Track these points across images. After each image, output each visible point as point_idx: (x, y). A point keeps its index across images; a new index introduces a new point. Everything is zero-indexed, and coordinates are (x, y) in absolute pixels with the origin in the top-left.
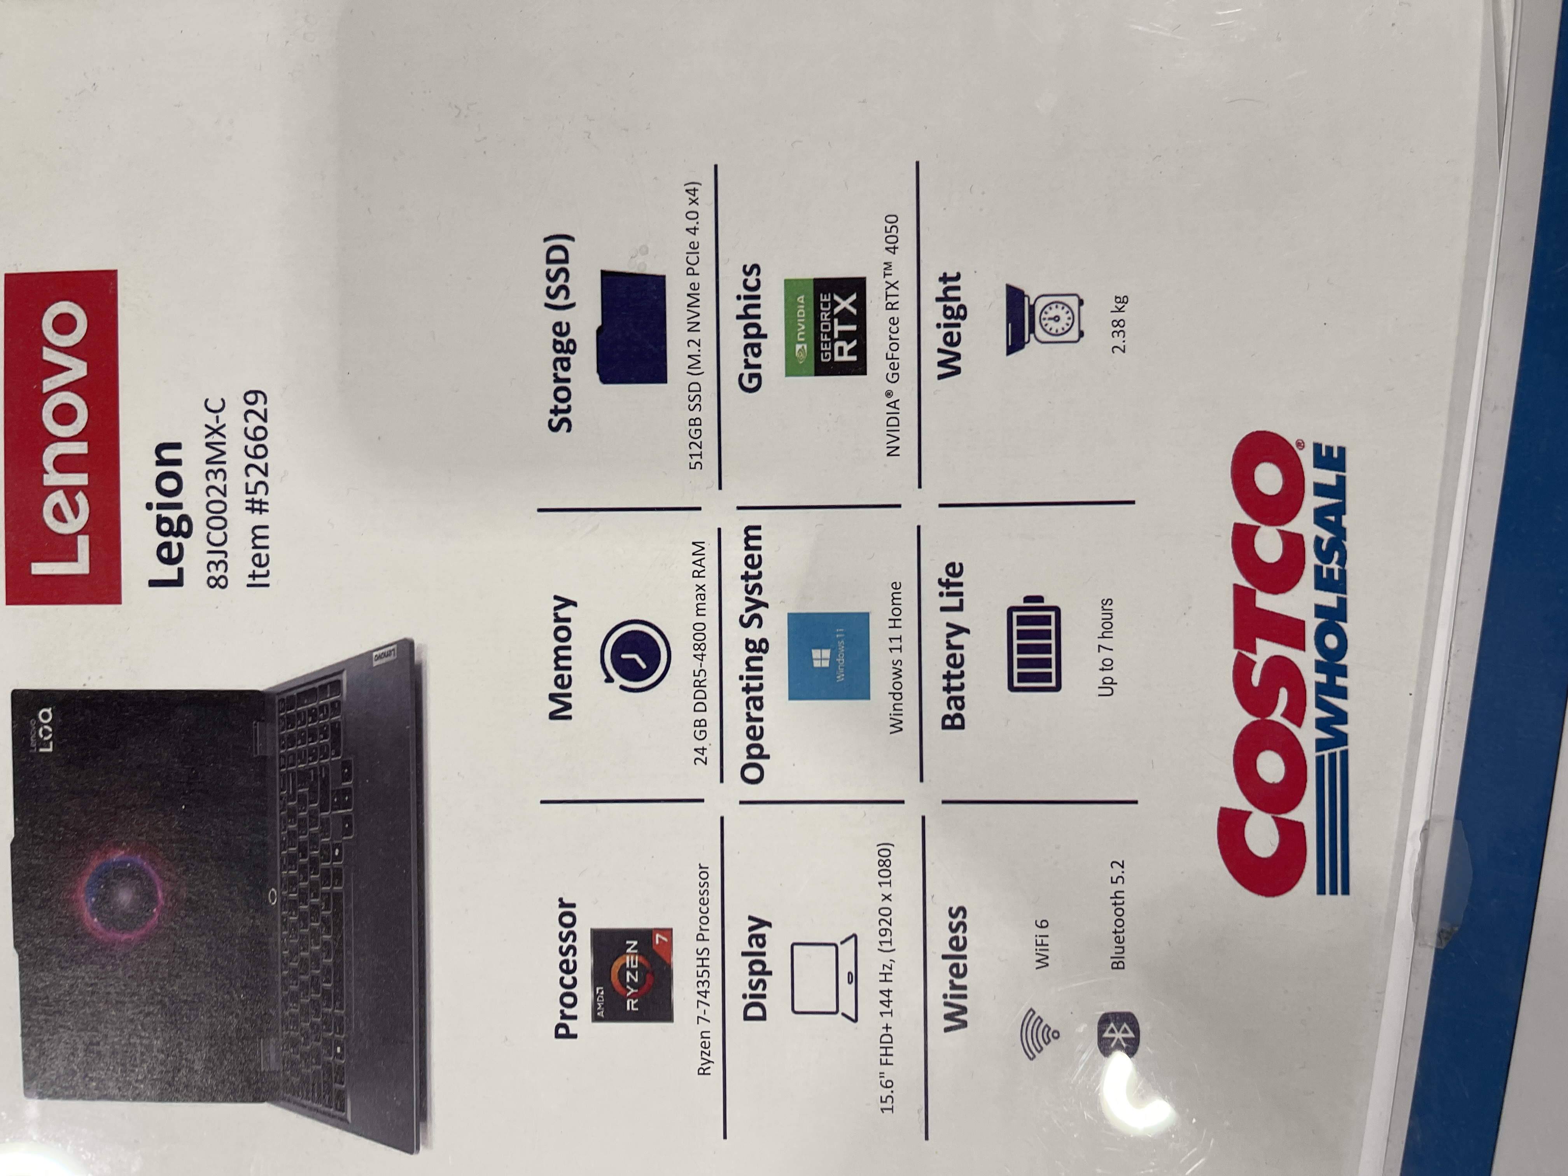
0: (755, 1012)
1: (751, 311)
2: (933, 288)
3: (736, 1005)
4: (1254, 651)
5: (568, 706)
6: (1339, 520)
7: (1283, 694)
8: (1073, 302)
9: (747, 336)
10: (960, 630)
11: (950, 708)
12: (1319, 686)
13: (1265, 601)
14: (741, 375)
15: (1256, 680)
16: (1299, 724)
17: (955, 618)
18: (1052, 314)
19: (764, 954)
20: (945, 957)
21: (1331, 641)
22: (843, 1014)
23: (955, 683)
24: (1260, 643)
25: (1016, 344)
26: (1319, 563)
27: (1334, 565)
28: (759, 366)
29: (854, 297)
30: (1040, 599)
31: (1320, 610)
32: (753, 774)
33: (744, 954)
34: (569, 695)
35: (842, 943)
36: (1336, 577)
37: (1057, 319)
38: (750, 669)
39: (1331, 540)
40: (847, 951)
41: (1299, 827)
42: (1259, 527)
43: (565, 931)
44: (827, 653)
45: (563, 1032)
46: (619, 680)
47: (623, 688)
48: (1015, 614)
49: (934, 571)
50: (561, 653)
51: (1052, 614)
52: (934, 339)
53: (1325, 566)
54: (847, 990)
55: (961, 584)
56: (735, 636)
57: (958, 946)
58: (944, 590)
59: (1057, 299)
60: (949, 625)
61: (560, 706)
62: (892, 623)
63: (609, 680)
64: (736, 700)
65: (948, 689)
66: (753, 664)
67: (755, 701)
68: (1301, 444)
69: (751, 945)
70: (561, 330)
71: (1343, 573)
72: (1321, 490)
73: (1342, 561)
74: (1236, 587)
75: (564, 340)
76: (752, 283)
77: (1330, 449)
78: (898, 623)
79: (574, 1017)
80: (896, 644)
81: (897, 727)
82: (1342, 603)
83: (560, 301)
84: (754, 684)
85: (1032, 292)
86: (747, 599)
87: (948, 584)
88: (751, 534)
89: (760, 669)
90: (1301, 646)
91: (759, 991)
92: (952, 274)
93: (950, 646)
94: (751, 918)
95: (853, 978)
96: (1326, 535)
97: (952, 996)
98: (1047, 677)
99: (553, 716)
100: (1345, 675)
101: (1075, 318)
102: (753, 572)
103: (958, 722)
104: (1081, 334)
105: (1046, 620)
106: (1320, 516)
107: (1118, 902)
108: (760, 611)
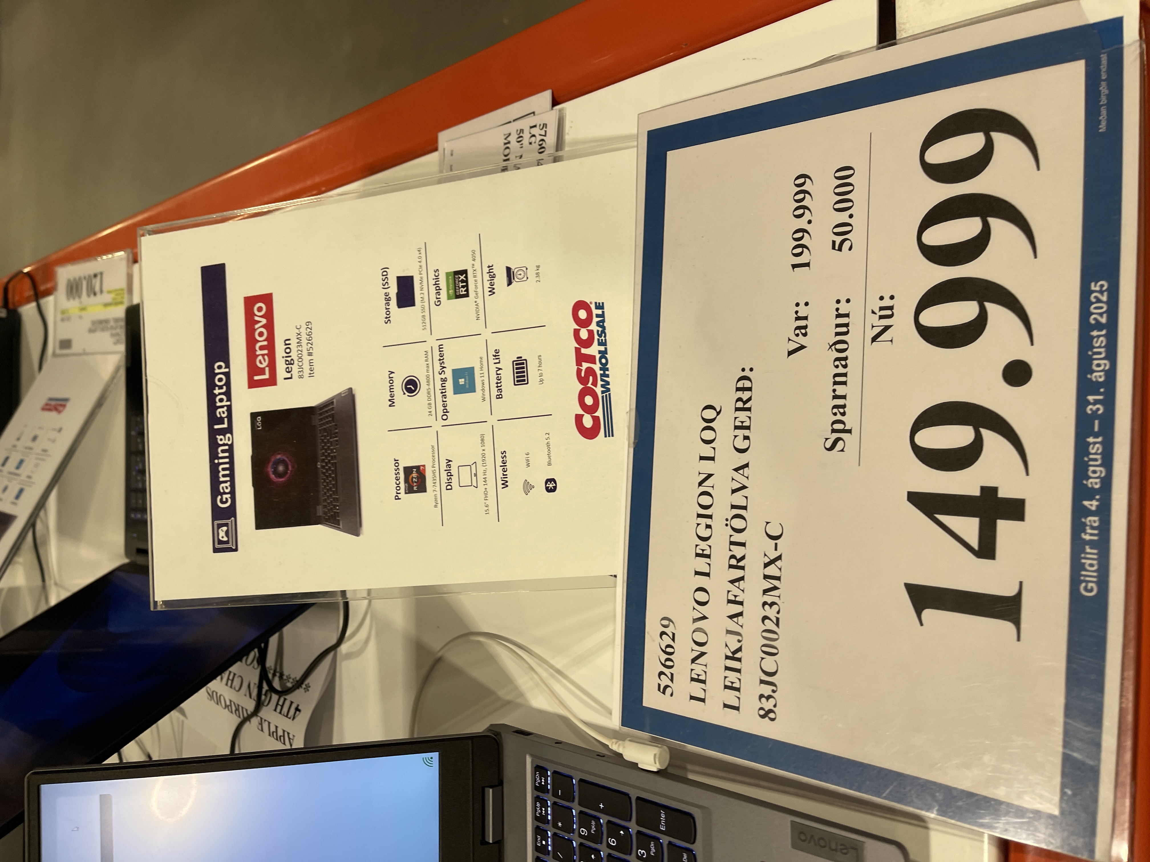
0: (449, 487)
1: (437, 283)
2: (486, 270)
3: (444, 486)
4: (581, 366)
5: (394, 403)
6: (603, 324)
7: (591, 378)
8: (524, 269)
9: (437, 290)
10: (500, 369)
11: (498, 392)
12: (601, 375)
13: (584, 351)
14: (435, 302)
15: (583, 375)
16: (596, 387)
17: (498, 366)
18: (519, 273)
19: (450, 470)
20: (501, 466)
21: (604, 361)
22: (474, 486)
23: (499, 385)
24: (583, 363)
25: (510, 283)
26: (599, 338)
27: (603, 338)
28: (440, 298)
29: (464, 275)
30: (521, 357)
31: (600, 352)
32: (445, 417)
33: (446, 470)
34: (394, 399)
35: (472, 465)
36: (604, 341)
37: (520, 274)
38: (442, 387)
39: (602, 331)
40: (473, 467)
41: (598, 417)
42: (580, 329)
43: (396, 468)
44: (463, 380)
45: (397, 498)
46: (407, 394)
47: (408, 396)
48: (515, 363)
49: (492, 352)
50: (391, 387)
51: (525, 361)
52: (487, 284)
53: (600, 338)
54: (474, 478)
55: (499, 356)
56: (438, 377)
57: (504, 462)
58: (494, 358)
59: (520, 269)
60: (497, 368)
61: (392, 403)
62: (480, 369)
63: (404, 394)
64: (439, 396)
65: (497, 387)
66: (443, 385)
67: (445, 396)
68: (591, 303)
69: (447, 468)
70: (386, 295)
71: (605, 340)
72: (598, 316)
73: (605, 337)
74: (576, 348)
75: (387, 297)
76: (437, 275)
77: (599, 303)
78: (482, 369)
79: (400, 493)
80: (482, 375)
81: (484, 400)
82: (606, 349)
83: (386, 286)
84: (444, 391)
85: (513, 267)
86: (441, 366)
87: (495, 356)
88: (440, 347)
89: (445, 386)
90: (595, 363)
91: (450, 481)
92: (491, 265)
93: (497, 374)
94: (447, 460)
95: (476, 475)
96: (600, 329)
97: (504, 478)
98: (524, 380)
99: (390, 406)
100: (608, 370)
101: (526, 274)
102: (442, 358)
103: (500, 396)
104: (527, 278)
105: (523, 364)
106: (598, 324)
107: (548, 445)
108: (444, 369)
